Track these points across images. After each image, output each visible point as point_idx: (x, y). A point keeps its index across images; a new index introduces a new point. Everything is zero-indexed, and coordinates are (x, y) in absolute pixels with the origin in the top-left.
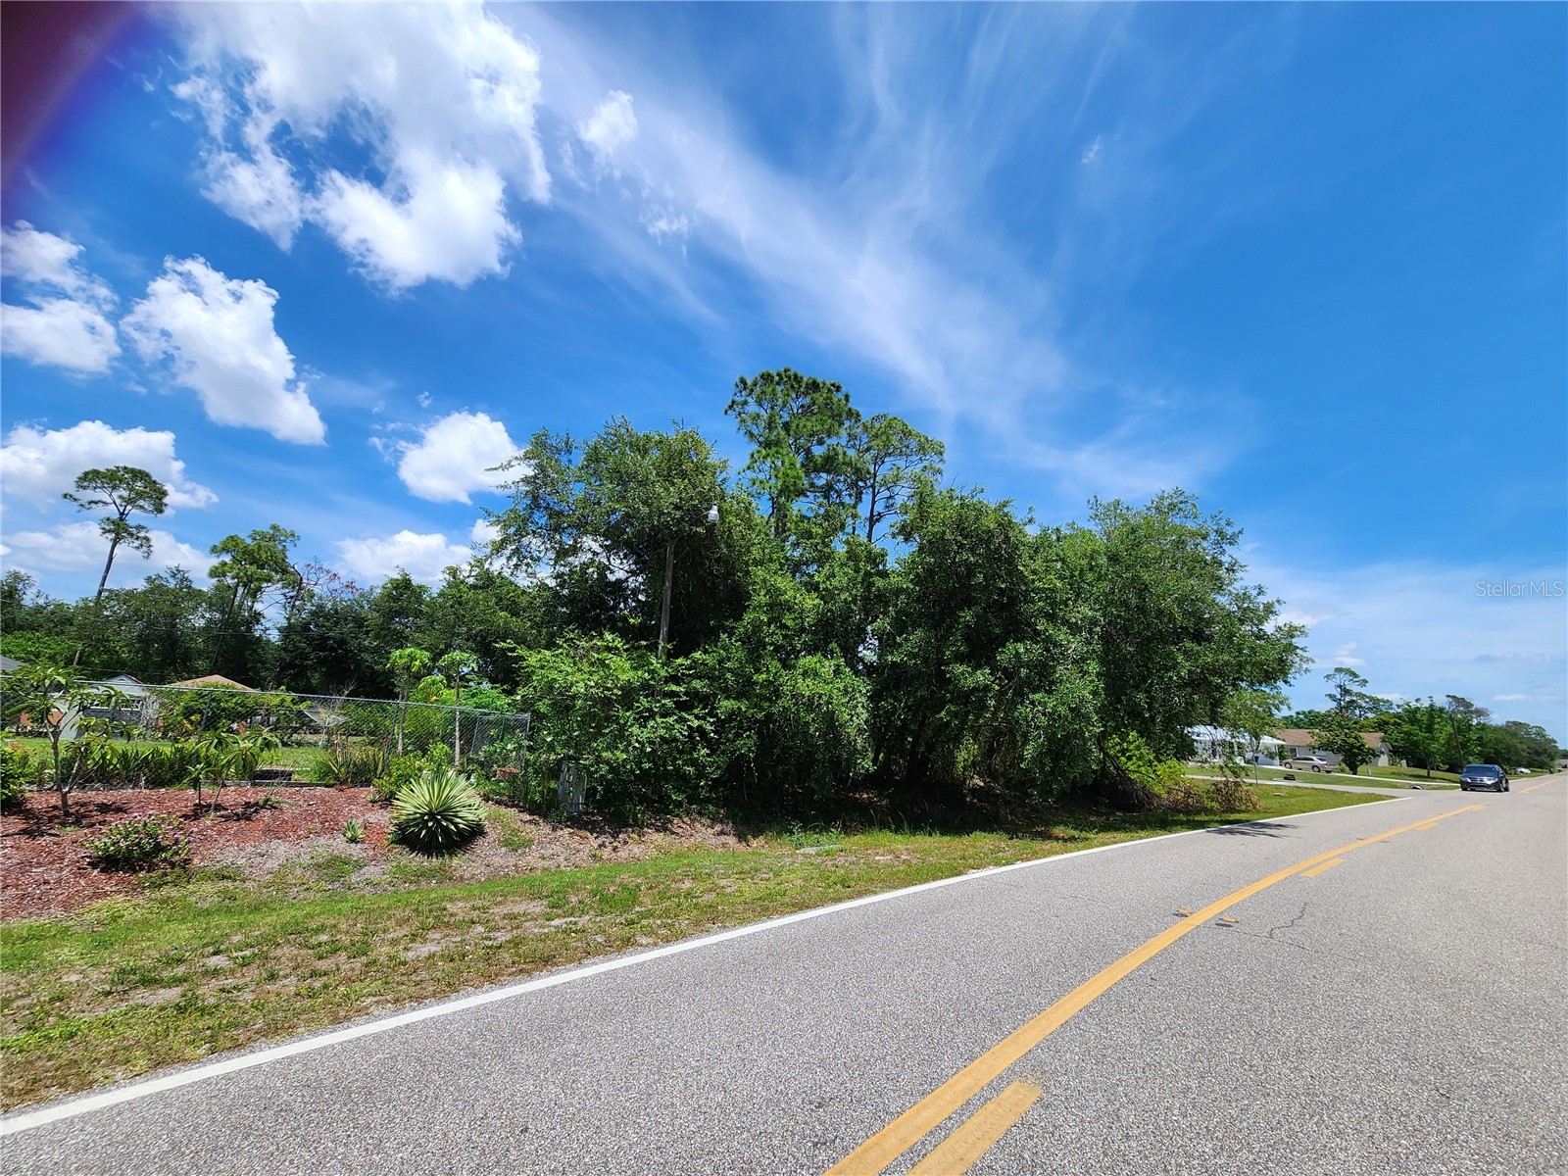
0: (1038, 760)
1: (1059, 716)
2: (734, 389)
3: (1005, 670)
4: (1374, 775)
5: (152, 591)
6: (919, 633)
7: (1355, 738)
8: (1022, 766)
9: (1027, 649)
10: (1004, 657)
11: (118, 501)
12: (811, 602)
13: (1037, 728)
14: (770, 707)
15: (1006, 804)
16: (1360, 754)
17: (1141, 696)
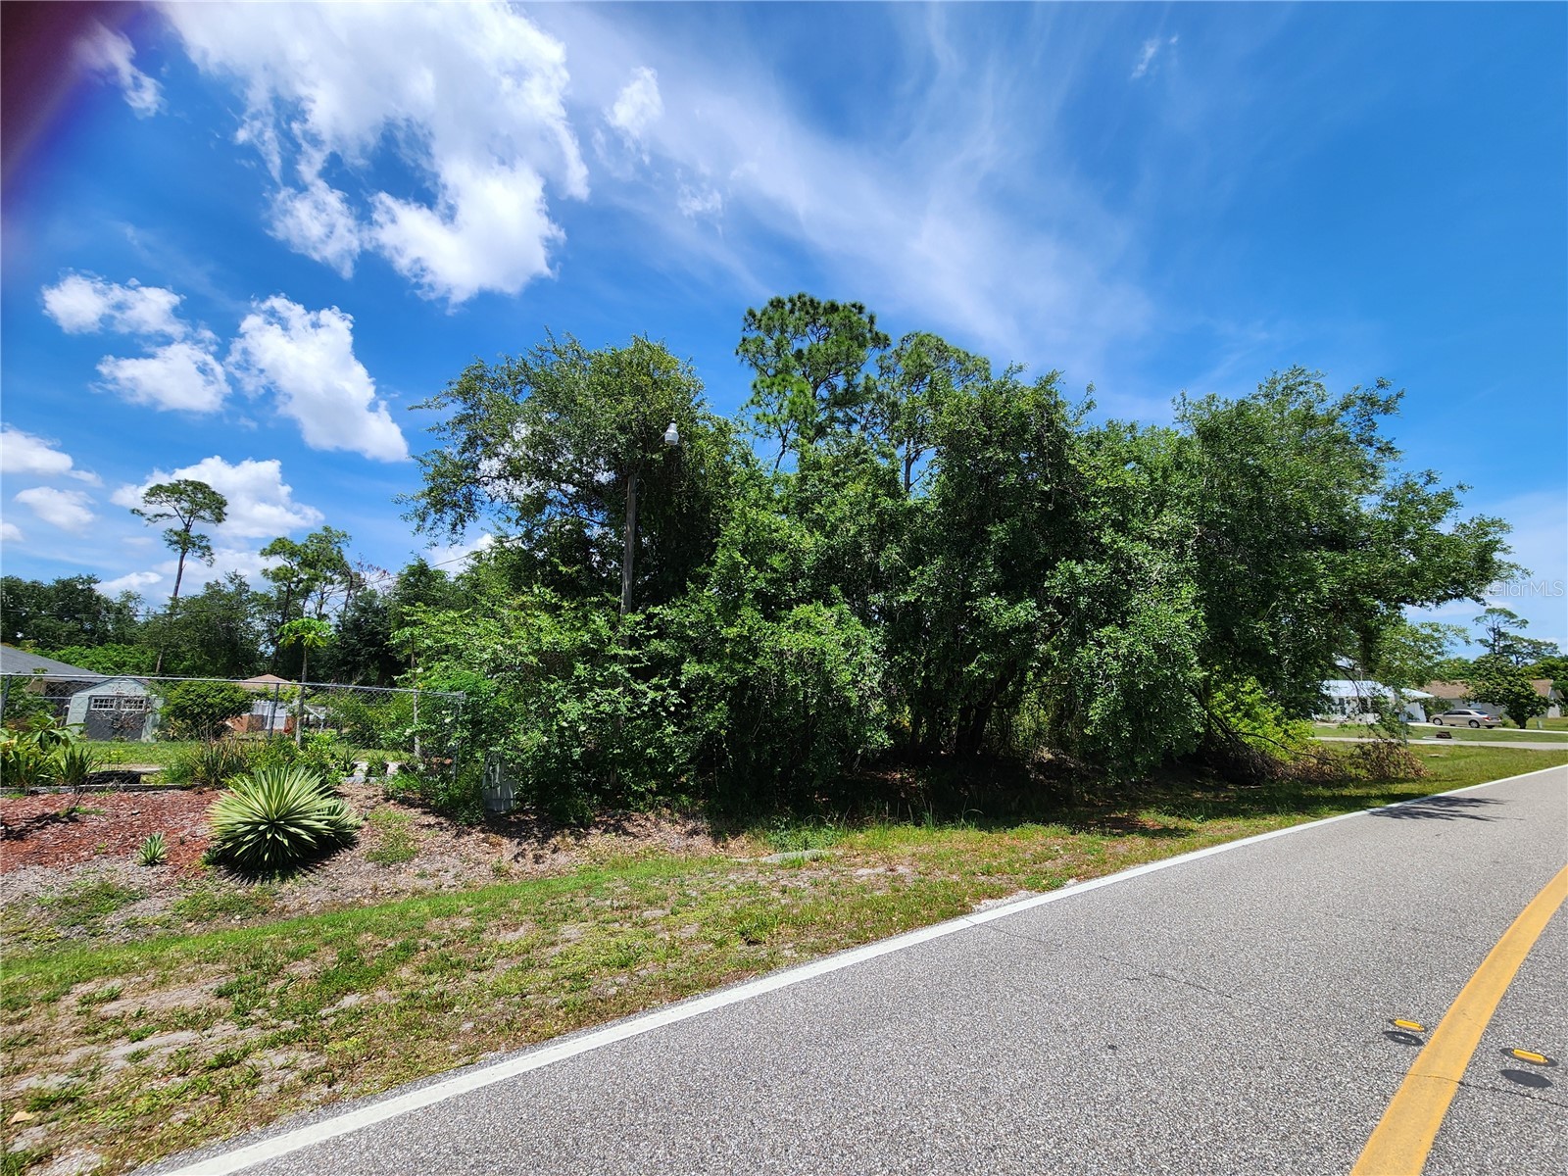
0: (1110, 723)
1: (1139, 659)
2: (741, 324)
3: (1058, 602)
4: (1546, 727)
5: (210, 597)
6: (939, 562)
7: (1522, 686)
8: (1087, 731)
9: (1087, 571)
10: (1055, 583)
11: (181, 513)
12: (810, 542)
13: (1107, 677)
14: (745, 669)
15: (1081, 781)
16: (1528, 705)
17: (1261, 625)
